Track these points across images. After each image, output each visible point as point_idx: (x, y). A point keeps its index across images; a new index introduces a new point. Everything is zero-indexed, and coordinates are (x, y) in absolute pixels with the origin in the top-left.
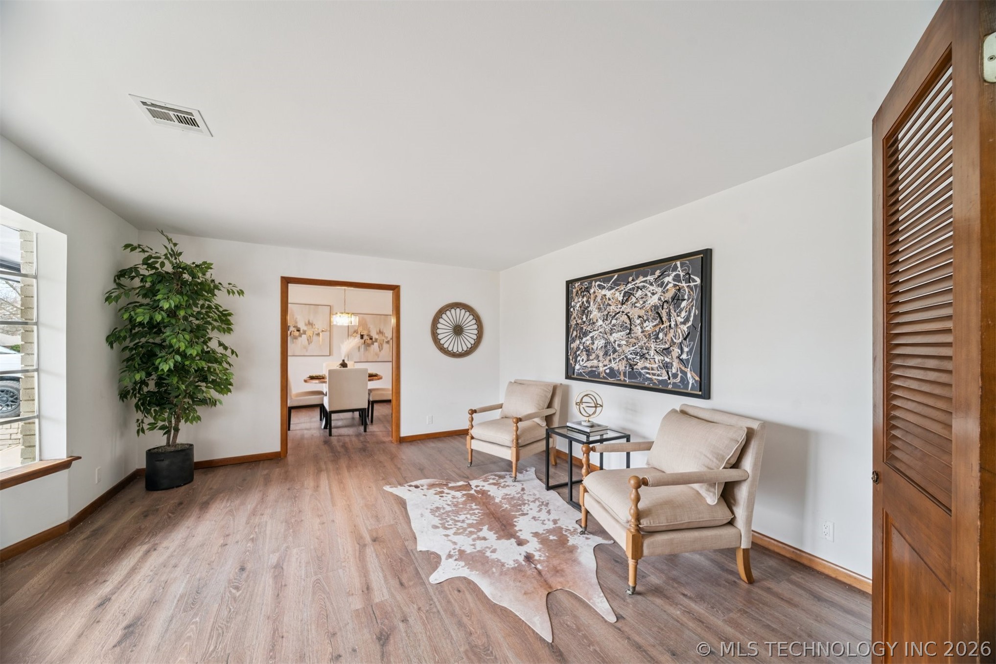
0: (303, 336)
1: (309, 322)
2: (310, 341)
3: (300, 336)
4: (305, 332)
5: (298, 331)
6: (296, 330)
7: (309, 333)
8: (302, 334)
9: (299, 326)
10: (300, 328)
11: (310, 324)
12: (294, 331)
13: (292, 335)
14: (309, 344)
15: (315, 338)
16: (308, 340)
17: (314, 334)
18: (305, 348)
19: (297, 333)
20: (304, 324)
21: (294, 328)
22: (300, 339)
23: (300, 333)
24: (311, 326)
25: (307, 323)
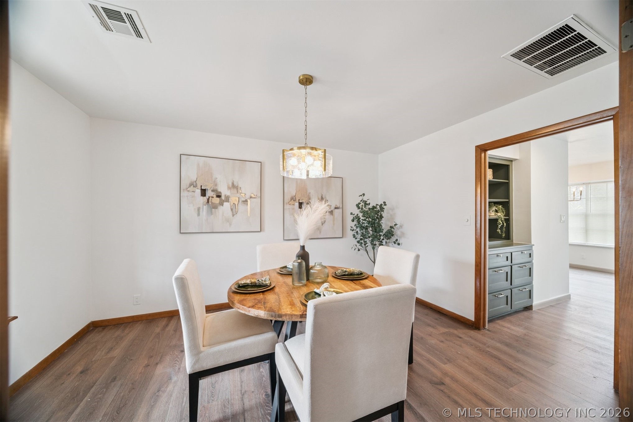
0: (225, 204)
1: (233, 184)
2: (234, 211)
3: (221, 204)
4: (227, 199)
5: (219, 196)
6: (215, 196)
7: (234, 199)
8: (224, 201)
9: (219, 190)
10: (220, 192)
11: (234, 187)
12: (213, 197)
13: (210, 203)
14: (233, 215)
15: (241, 207)
16: (232, 210)
17: (240, 201)
18: (228, 220)
19: (216, 200)
20: (226, 188)
21: (213, 193)
22: (221, 208)
23: (221, 200)
24: (235, 190)
25: (231, 186)
